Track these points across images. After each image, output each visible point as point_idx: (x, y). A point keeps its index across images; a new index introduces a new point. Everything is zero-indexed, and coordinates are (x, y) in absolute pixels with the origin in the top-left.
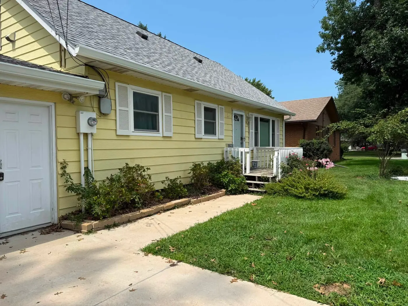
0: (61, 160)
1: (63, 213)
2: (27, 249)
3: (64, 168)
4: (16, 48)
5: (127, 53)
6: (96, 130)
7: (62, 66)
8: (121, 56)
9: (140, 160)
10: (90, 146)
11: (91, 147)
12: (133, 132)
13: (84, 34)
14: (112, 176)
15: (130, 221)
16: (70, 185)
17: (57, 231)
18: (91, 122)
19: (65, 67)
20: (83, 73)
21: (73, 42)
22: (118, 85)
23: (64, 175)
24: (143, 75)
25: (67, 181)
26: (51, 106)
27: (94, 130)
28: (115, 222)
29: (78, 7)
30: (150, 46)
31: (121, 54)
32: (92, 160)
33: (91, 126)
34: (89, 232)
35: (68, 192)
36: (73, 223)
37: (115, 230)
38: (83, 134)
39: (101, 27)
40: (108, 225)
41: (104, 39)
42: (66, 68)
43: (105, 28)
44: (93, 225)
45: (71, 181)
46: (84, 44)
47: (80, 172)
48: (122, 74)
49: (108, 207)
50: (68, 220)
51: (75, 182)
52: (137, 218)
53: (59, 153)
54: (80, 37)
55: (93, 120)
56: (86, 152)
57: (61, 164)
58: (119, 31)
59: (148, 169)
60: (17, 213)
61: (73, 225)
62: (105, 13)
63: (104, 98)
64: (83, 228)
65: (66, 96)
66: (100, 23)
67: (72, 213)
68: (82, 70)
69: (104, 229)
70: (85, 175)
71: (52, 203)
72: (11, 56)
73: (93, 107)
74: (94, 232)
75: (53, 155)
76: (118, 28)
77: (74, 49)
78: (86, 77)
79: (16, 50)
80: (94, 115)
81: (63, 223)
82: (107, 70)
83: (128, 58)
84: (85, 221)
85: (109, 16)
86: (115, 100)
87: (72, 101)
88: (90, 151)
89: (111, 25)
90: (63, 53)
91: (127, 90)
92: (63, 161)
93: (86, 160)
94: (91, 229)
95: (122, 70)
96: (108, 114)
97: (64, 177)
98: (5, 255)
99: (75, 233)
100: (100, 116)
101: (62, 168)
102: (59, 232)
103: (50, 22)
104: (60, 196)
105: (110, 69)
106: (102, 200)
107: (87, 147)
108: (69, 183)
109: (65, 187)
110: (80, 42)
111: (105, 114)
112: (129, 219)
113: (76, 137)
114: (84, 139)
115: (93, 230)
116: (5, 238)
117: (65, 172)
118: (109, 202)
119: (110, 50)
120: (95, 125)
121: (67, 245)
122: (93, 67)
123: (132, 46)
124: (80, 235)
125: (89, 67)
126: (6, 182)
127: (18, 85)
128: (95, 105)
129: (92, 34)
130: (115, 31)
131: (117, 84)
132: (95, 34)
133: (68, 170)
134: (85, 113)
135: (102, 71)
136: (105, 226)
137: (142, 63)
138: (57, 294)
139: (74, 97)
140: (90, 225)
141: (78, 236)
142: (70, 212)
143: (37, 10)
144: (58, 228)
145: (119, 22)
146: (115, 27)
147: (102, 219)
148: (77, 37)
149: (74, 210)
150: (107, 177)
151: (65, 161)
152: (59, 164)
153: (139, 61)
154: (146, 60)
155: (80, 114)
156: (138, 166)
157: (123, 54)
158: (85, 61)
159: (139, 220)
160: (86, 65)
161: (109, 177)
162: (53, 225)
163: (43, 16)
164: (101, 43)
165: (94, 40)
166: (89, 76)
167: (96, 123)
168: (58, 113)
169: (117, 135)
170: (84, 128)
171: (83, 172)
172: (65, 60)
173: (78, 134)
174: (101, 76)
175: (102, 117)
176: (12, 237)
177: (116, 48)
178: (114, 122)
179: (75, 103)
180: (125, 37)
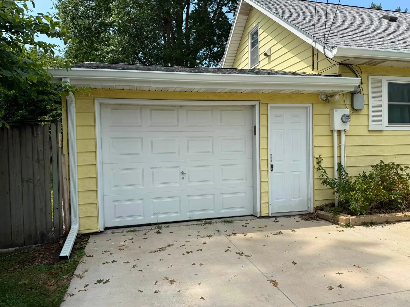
0: (316, 156)
1: (318, 204)
2: (296, 230)
3: (319, 162)
4: (271, 61)
5: (381, 42)
6: (349, 126)
7: (314, 69)
8: (376, 47)
9: (394, 157)
10: (342, 142)
11: (344, 144)
12: (387, 126)
13: (335, 35)
14: (365, 173)
15: (387, 222)
16: (325, 179)
17: (315, 220)
18: (345, 119)
19: (317, 70)
20: (337, 72)
21: (330, 45)
22: (372, 79)
23: (319, 169)
24: (402, 63)
25: (323, 175)
26: (309, 107)
27: (347, 127)
28: (372, 220)
29: (321, 9)
30: (401, 28)
31: (374, 45)
32: (344, 156)
33: (344, 122)
34: (346, 225)
35: (324, 185)
36: (330, 215)
37: (373, 228)
38: (336, 131)
39: (347, 22)
40: (365, 222)
41: (354, 34)
42: (319, 70)
43: (350, 22)
44: (351, 219)
45: (326, 175)
46: (339, 44)
47: (333, 168)
48: (376, 66)
49: (366, 203)
50: (323, 211)
51: (330, 176)
52: (396, 220)
53: (315, 149)
54: (334, 38)
55: (347, 117)
56: (339, 147)
57: (317, 159)
58: (364, 22)
59: (406, 167)
60: (282, 198)
61: (330, 217)
62: (345, 7)
63: (357, 94)
64: (340, 220)
65: (323, 97)
66: (344, 19)
67: (326, 205)
68: (336, 70)
69: (361, 225)
70: (338, 171)
71: (308, 194)
72: (267, 69)
73: (346, 104)
74: (351, 226)
75: (310, 151)
76: (362, 18)
77: (331, 51)
78: (340, 76)
79: (272, 63)
80: (347, 112)
81: (319, 213)
82: (361, 64)
83: (383, 47)
84: (341, 214)
85: (350, 8)
86: (368, 95)
87: (328, 100)
88: (342, 147)
89: (355, 17)
90: (315, 57)
91: (381, 82)
92: (319, 156)
93: (339, 156)
94: (349, 223)
95: (377, 61)
96: (361, 110)
97: (320, 171)
98: (281, 231)
99: (332, 224)
100: (353, 113)
101: (317, 163)
102: (317, 220)
103: (307, 31)
104: (316, 188)
105: (364, 64)
106: (359, 196)
107: (340, 143)
108: (325, 177)
109: (321, 180)
110: (335, 43)
111: (357, 109)
112: (387, 220)
113: (330, 134)
114: (337, 136)
115: (351, 224)
116: (275, 217)
117: (320, 166)
118: (366, 199)
119: (363, 44)
120: (348, 121)
121: (329, 233)
122: (346, 65)
123: (383, 33)
124: (339, 227)
125: (343, 66)
126: (275, 173)
127: (265, 92)
128: (348, 102)
129: (341, 33)
130: (360, 22)
131: (370, 77)
132: (344, 31)
133: (323, 165)
134: (339, 110)
135: (355, 66)
136: (362, 222)
137: (400, 49)
138: (339, 273)
139: (329, 96)
140: (347, 218)
141: (337, 227)
142: (324, 204)
143: (294, 24)
144: (315, 216)
145: (361, 12)
146: (359, 18)
147: (360, 215)
148: (331, 39)
149: (327, 203)
150: (359, 174)
151: (321, 156)
152: (315, 159)
153: (396, 49)
154: (403, 45)
155: (335, 112)
156: (393, 164)
157: (377, 45)
158: (339, 61)
159: (399, 223)
160: (340, 64)
161: (361, 173)
162: (310, 214)
163: (300, 28)
164: (352, 39)
165: (345, 37)
166: (342, 74)
167: (349, 119)
168: (315, 113)
169: (369, 131)
170: (338, 125)
171: (336, 167)
172: (317, 63)
173: (332, 131)
174: (354, 72)
175: (354, 113)
176: (279, 217)
177: (368, 40)
178: (366, 117)
179: (330, 102)
180: (373, 26)
